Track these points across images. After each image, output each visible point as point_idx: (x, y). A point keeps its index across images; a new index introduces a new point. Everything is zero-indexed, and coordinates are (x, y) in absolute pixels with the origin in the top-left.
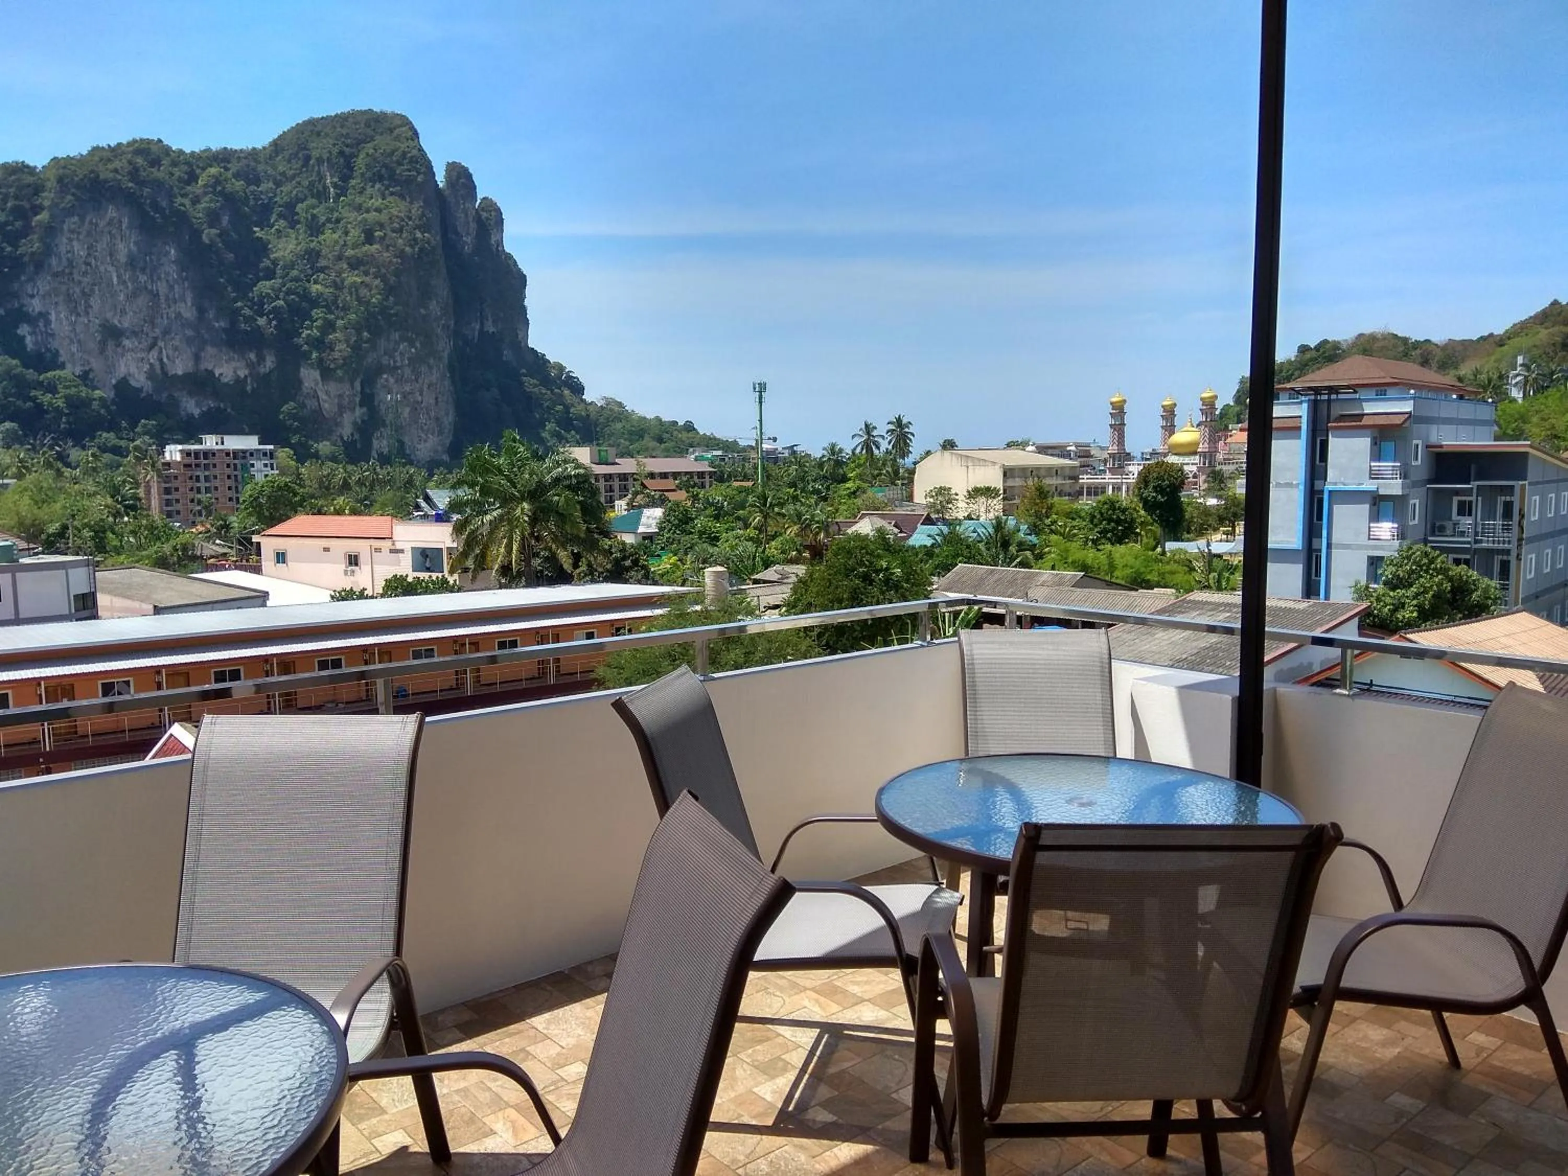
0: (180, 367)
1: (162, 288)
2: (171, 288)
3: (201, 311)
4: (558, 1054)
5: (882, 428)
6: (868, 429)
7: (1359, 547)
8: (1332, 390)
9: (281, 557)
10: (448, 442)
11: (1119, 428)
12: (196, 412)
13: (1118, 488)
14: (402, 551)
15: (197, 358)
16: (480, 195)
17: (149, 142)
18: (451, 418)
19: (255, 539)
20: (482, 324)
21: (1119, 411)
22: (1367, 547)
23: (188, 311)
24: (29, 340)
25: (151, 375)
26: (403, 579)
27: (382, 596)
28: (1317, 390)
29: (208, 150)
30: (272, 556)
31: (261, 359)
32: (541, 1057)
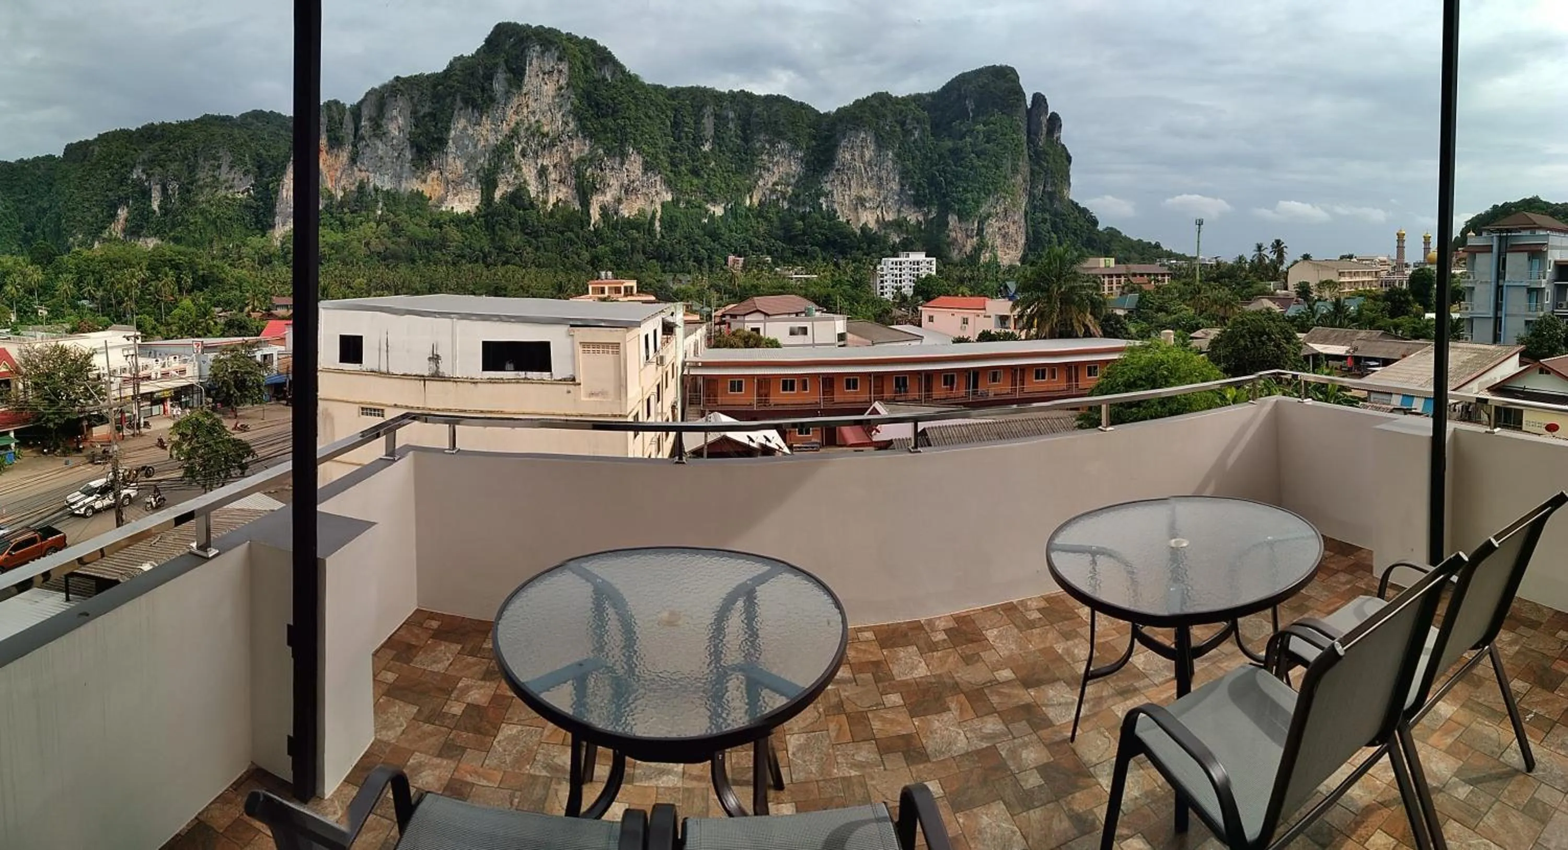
0: (890, 217)
1: (884, 174)
2: (889, 173)
3: (902, 186)
4: (998, 661)
5: (1268, 245)
6: (1259, 248)
7: (1521, 315)
8: (1508, 231)
9: (931, 319)
10: (1020, 255)
11: (1400, 248)
12: (897, 240)
13: (1401, 283)
14: (990, 317)
15: (899, 211)
16: (1050, 111)
17: (882, 93)
18: (1023, 241)
19: (920, 308)
20: (1045, 186)
21: (1401, 238)
22: (1526, 316)
23: (895, 186)
24: (824, 206)
25: (877, 221)
26: (989, 333)
27: (978, 341)
28: (1501, 231)
29: (910, 95)
30: (927, 318)
31: (930, 211)
32: (987, 661)
